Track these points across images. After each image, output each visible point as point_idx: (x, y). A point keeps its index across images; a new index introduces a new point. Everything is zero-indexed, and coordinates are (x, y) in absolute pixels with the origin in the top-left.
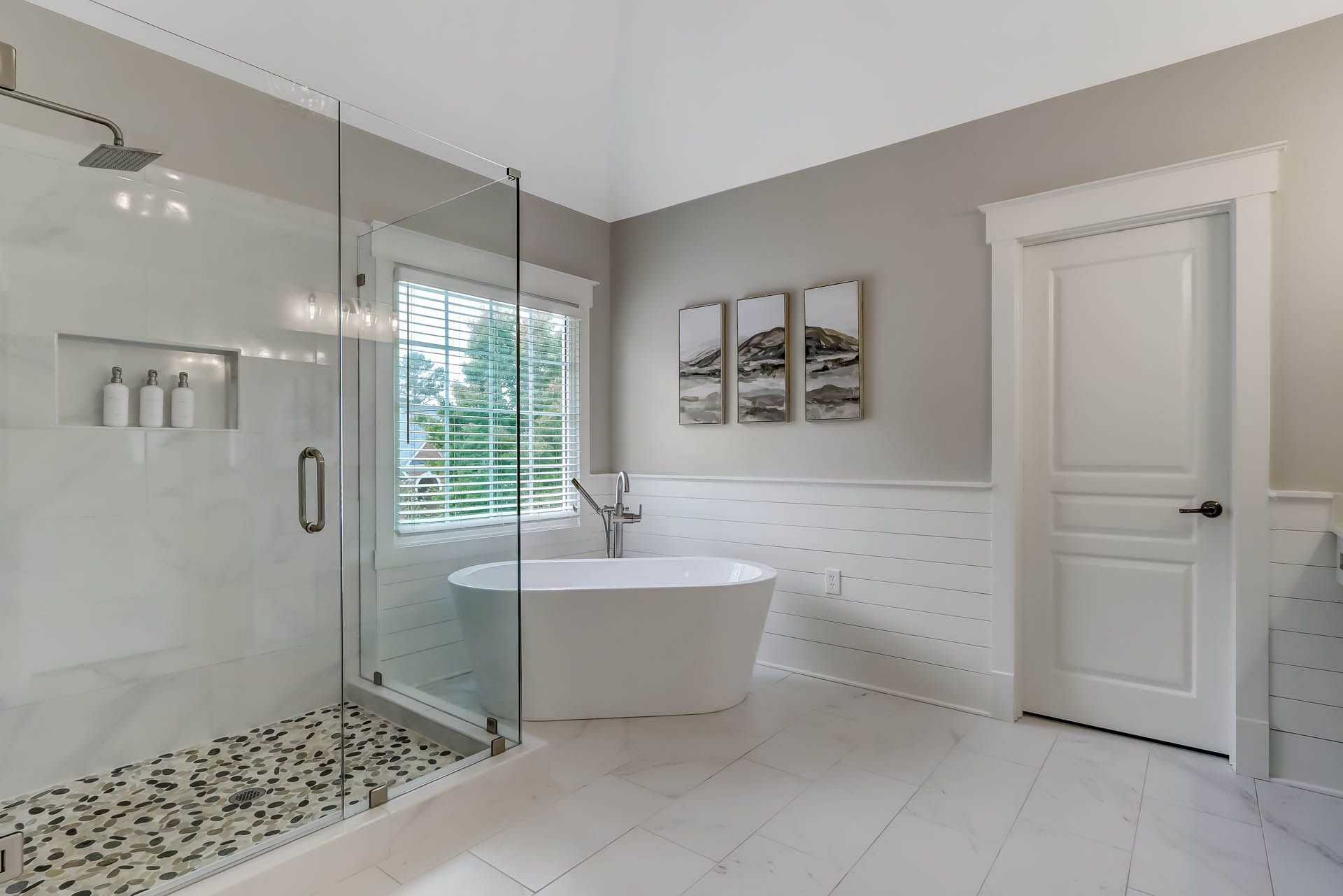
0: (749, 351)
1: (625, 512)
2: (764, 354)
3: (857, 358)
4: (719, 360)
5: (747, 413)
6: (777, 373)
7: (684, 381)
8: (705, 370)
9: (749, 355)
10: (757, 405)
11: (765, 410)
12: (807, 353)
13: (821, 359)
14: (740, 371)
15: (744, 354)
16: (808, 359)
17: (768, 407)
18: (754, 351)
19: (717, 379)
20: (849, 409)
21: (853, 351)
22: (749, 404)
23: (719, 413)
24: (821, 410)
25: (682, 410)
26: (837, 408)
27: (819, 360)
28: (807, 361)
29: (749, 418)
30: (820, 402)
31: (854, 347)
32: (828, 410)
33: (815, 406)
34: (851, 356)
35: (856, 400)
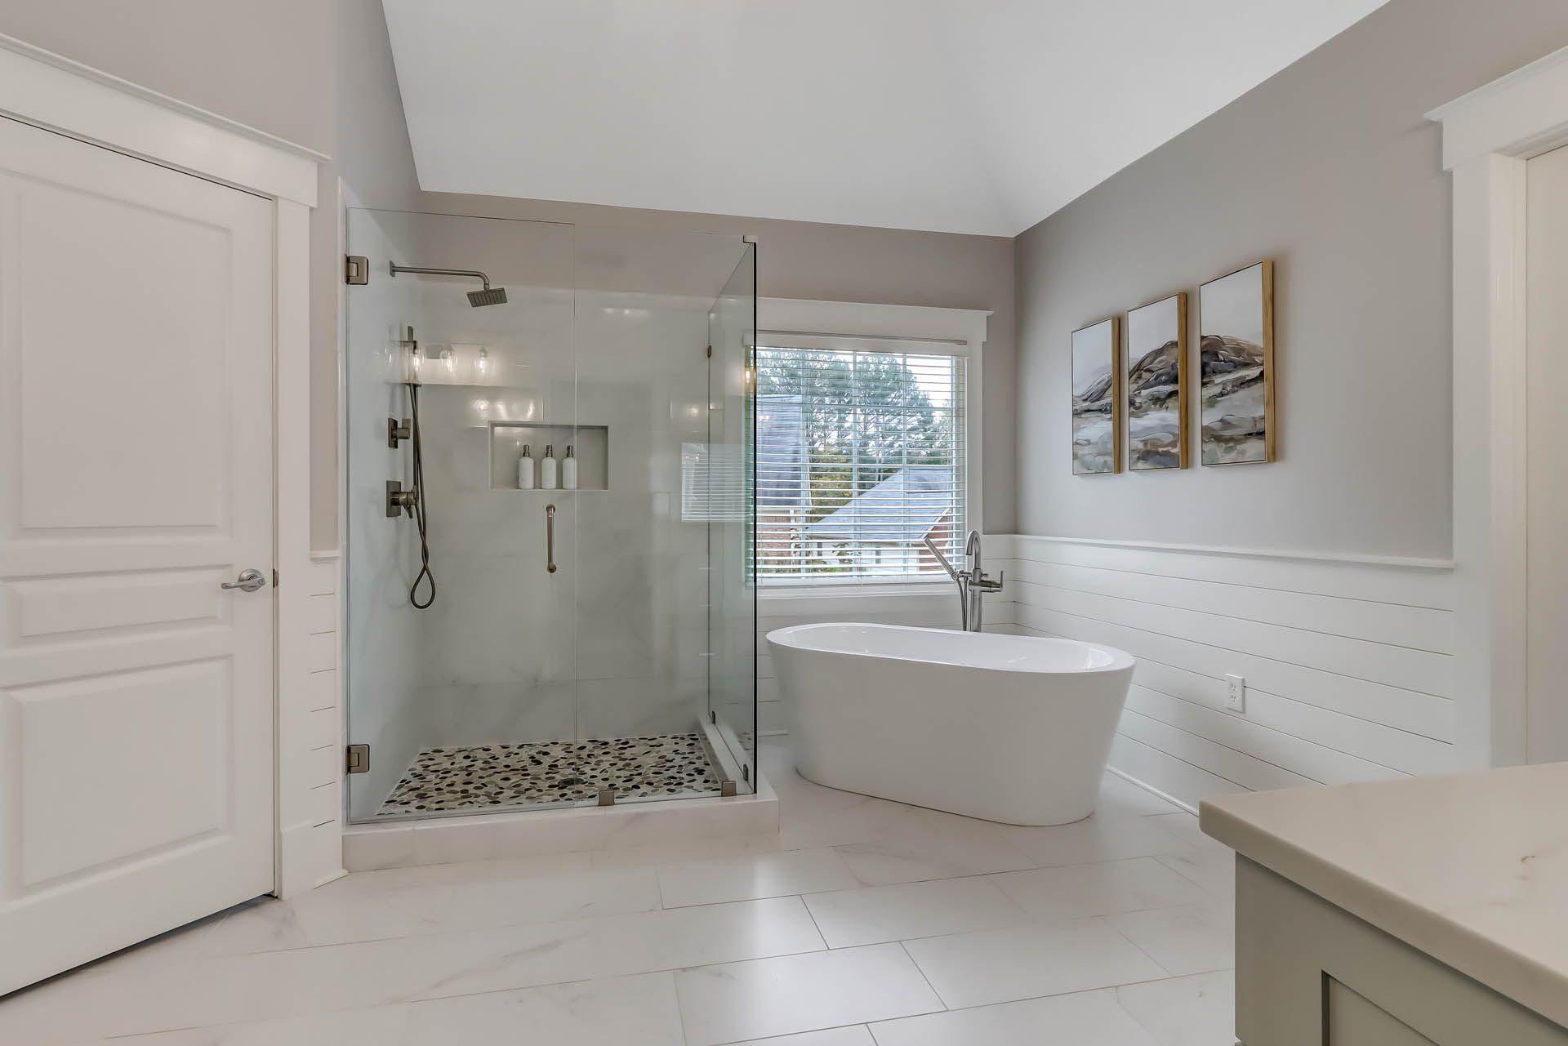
0: (1140, 377)
1: (984, 578)
2: (1156, 379)
3: (1262, 373)
4: (1110, 391)
5: (1139, 458)
6: (1170, 403)
7: (1077, 421)
8: (1096, 405)
9: (1141, 382)
10: (1149, 447)
11: (1158, 453)
12: (1204, 374)
13: (1218, 379)
14: (1132, 403)
15: (1135, 381)
16: (1204, 380)
17: (1160, 450)
18: (1146, 375)
19: (1108, 416)
20: (1254, 448)
21: (1256, 364)
22: (1140, 446)
23: (1110, 460)
24: (1218, 449)
25: (1075, 457)
26: (1238, 447)
27: (1216, 382)
28: (1204, 384)
29: (1141, 465)
30: (1219, 439)
31: (1258, 360)
32: (1229, 450)
33: (1211, 446)
34: (1253, 372)
35: (1261, 434)
